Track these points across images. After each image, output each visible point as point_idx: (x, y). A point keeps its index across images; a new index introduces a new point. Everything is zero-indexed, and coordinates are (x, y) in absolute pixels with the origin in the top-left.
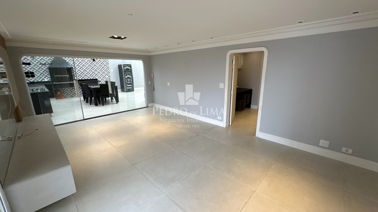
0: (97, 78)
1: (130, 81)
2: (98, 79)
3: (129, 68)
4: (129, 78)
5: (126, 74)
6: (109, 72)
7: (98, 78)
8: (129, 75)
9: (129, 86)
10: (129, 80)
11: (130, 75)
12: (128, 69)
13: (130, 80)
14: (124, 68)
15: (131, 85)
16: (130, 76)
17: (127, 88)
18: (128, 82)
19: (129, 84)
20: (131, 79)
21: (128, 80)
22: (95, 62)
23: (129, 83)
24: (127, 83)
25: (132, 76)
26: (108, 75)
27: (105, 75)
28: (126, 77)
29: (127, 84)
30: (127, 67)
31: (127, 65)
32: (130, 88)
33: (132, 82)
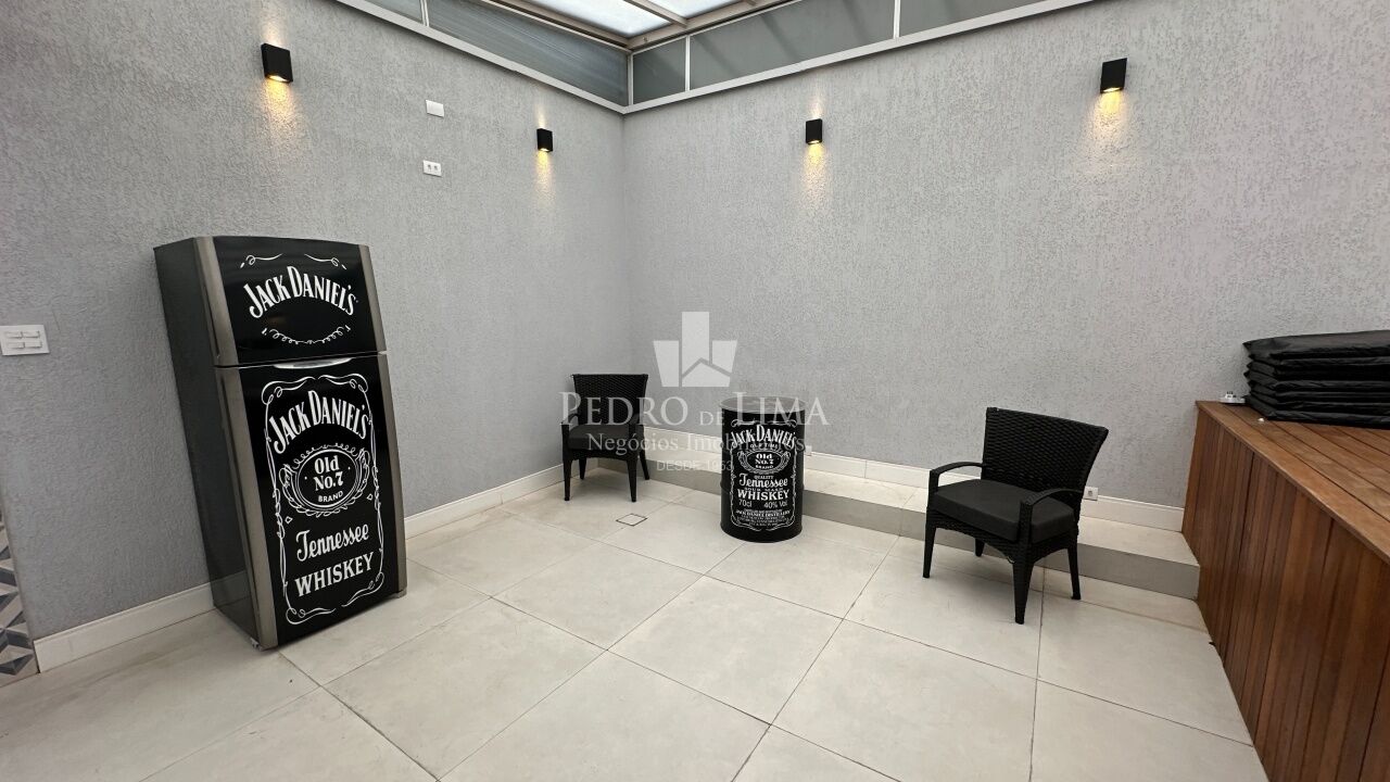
1: (349, 479)
3: (329, 292)
4: (321, 435)
5: (272, 389)
8: (329, 392)
9: (325, 545)
10: (334, 465)
11: (352, 396)
12: (319, 302)
13: (343, 461)
14: (238, 302)
15: (358, 535)
16: (343, 414)
17: (304, 586)
18: (311, 493)
19: (321, 528)
20: (366, 444)
21: (321, 466)
23: (326, 506)
24: (301, 522)
25: (375, 400)
28: (288, 429)
29: (291, 531)
30: (303, 285)
31: (302, 253)
32: (348, 570)
33: (370, 488)
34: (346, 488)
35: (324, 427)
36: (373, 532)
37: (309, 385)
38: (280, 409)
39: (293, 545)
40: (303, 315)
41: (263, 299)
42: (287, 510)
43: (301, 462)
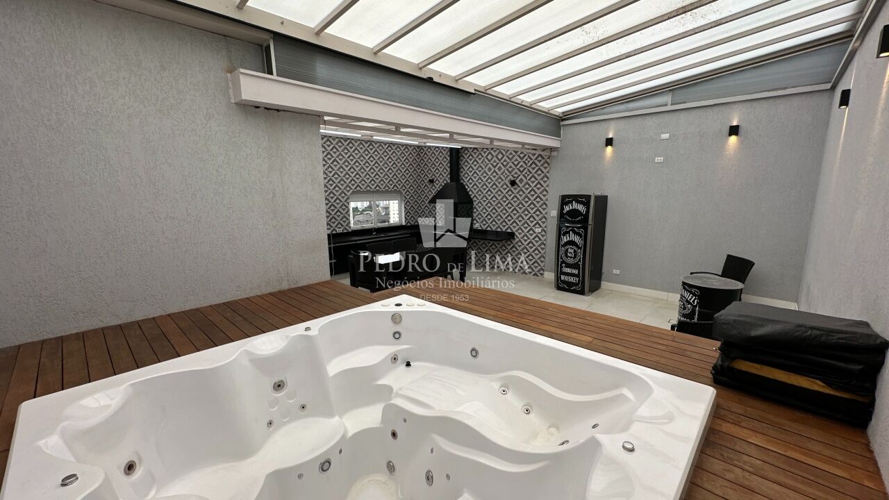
0: (514, 230)
2: (516, 233)
3: (581, 208)
4: (572, 243)
5: (564, 230)
6: (546, 218)
7: (517, 231)
8: (575, 232)
9: (568, 270)
10: (572, 251)
11: (581, 236)
12: (578, 210)
13: (575, 251)
14: (563, 209)
15: (576, 272)
16: (577, 239)
17: (562, 278)
18: (567, 256)
19: (568, 266)
20: (580, 248)
21: (570, 250)
22: (515, 189)
23: (570, 261)
24: (563, 262)
26: (541, 226)
27: (534, 226)
28: (565, 239)
29: (562, 263)
30: (575, 206)
31: (576, 198)
32: (572, 279)
33: (580, 261)
34: (574, 258)
35: (572, 241)
36: (579, 272)
37: (571, 230)
38: (564, 235)
39: (562, 267)
40: (575, 213)
41: (567, 209)
42: (561, 258)
43: (567, 247)
